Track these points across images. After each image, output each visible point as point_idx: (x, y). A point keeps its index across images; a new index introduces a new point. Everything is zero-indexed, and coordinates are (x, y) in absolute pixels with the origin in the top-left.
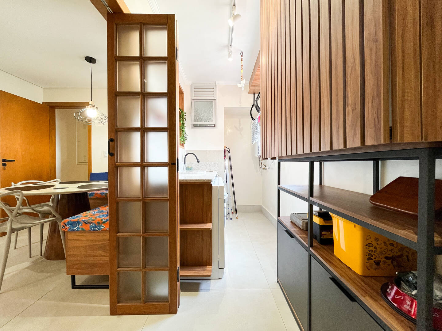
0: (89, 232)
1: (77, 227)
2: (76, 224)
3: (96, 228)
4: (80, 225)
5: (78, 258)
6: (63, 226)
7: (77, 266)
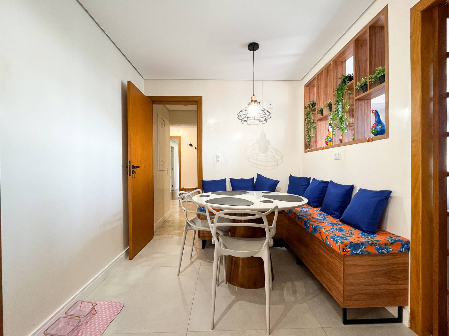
0: (375, 255)
1: (360, 250)
2: (360, 246)
3: (384, 251)
4: (364, 247)
5: (358, 288)
6: (343, 249)
7: (356, 297)
